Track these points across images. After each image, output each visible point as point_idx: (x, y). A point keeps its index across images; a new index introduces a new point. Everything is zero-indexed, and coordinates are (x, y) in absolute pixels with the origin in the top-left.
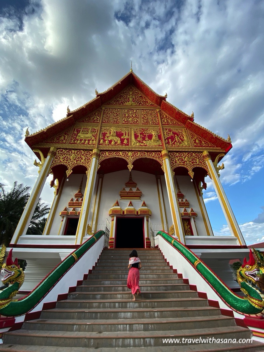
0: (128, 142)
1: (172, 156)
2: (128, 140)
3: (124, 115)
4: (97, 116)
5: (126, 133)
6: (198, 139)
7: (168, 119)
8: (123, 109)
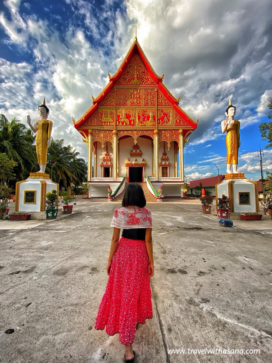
0: (134, 123)
1: (160, 133)
3: (131, 96)
4: (112, 98)
5: (132, 115)
6: (179, 119)
7: (162, 99)
8: (130, 89)
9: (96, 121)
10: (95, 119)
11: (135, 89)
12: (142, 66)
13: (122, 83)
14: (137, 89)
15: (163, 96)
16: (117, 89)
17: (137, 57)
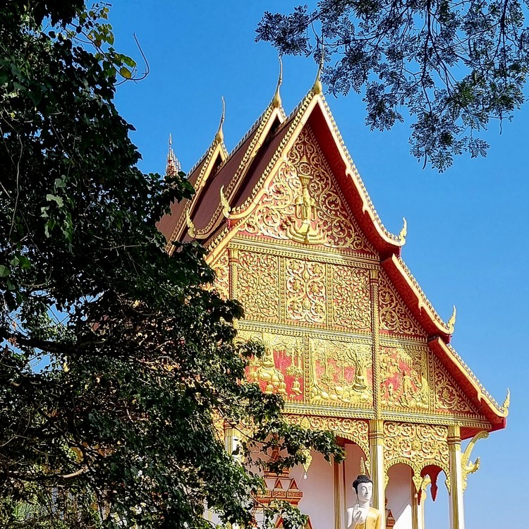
0: (302, 389)
2: (301, 381)
3: (289, 286)
5: (296, 357)
6: (448, 389)
7: (394, 311)
8: (286, 257)
11: (302, 260)
13: (259, 229)
14: (313, 261)
15: (396, 300)
16: (241, 251)
17: (310, 138)
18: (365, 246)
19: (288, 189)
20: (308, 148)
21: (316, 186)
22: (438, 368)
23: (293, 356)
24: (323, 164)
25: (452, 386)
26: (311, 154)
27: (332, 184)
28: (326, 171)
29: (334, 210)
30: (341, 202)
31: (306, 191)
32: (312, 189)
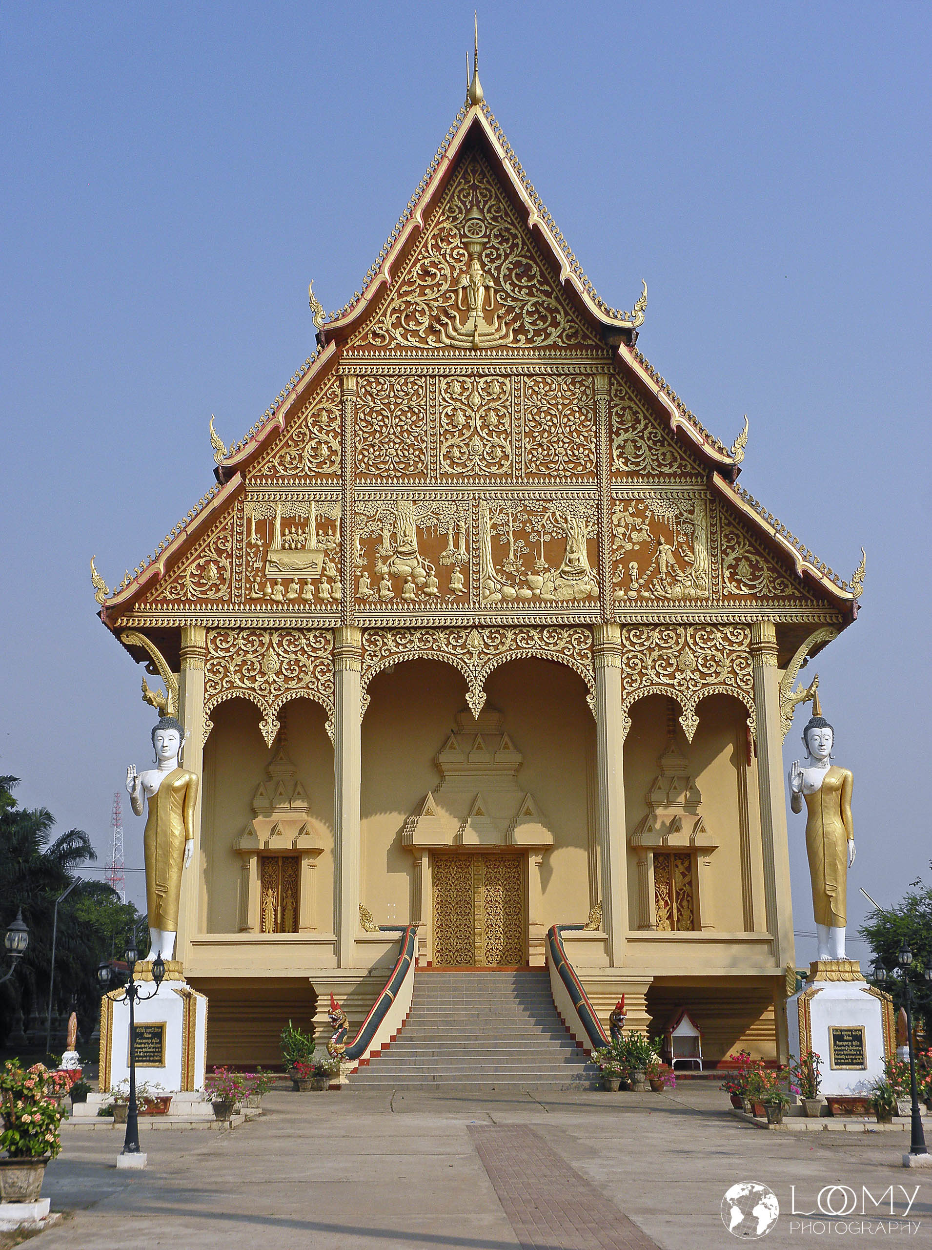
1: (633, 644)
3: (445, 420)
4: (327, 434)
5: (457, 535)
6: (747, 559)
7: (642, 438)
8: (440, 376)
9: (227, 575)
10: (224, 562)
11: (469, 376)
12: (515, 237)
13: (392, 338)
14: (487, 375)
15: (645, 418)
16: (362, 376)
17: (484, 176)
18: (585, 337)
19: (445, 265)
20: (481, 193)
21: (495, 253)
22: (729, 524)
23: (451, 531)
24: (507, 214)
25: (757, 553)
26: (486, 203)
27: (524, 243)
28: (513, 224)
29: (526, 287)
30: (541, 271)
31: (476, 265)
32: (485, 260)
